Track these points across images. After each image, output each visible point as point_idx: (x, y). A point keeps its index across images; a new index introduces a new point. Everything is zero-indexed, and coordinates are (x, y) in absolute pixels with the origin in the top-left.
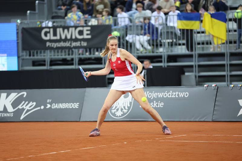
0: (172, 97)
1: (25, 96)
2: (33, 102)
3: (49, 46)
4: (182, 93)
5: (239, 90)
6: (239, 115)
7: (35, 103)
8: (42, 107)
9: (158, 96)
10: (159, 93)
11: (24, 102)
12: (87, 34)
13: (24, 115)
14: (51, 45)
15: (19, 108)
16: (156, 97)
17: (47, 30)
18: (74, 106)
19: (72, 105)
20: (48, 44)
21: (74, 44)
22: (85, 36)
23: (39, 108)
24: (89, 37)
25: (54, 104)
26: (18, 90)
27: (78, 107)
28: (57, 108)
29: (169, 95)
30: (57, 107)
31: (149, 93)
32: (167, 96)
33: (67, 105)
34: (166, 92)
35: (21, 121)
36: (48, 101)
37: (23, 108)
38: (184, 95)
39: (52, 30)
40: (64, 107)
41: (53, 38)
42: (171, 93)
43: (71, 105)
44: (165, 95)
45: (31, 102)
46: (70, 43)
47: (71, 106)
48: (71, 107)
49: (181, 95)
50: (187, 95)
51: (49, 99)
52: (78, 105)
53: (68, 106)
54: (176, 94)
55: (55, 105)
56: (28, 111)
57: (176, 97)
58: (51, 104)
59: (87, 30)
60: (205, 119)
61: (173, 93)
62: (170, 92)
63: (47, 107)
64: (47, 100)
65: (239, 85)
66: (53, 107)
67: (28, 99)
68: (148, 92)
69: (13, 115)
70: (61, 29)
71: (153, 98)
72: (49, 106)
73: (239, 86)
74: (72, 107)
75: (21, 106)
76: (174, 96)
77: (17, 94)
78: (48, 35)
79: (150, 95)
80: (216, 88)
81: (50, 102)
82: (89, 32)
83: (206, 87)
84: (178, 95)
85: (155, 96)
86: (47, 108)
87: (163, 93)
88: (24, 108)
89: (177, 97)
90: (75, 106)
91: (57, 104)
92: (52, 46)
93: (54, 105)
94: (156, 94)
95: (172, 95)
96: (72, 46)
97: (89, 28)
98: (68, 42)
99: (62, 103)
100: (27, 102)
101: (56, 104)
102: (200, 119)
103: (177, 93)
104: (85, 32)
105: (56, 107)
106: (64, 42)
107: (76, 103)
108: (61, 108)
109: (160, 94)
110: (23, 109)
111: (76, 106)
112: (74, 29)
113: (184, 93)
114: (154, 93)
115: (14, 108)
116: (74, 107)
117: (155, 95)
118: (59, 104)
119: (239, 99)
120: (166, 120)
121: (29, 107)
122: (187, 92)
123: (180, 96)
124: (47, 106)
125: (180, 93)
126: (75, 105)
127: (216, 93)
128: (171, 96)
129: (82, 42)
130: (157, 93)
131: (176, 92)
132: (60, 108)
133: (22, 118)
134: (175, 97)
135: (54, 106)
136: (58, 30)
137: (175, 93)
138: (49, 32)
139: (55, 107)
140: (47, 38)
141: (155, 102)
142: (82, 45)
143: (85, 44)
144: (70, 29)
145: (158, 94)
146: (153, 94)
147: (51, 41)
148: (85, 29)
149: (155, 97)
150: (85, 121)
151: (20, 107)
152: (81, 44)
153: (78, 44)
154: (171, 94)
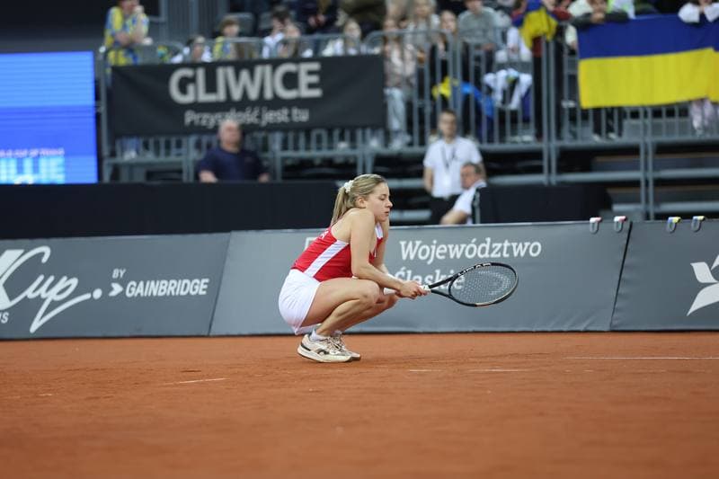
0: (490, 258)
1: (44, 260)
2: (69, 278)
3: (192, 122)
4: (521, 245)
5: (697, 231)
6: (694, 312)
7: (74, 282)
8: (98, 294)
9: (447, 254)
10: (451, 247)
11: (41, 278)
12: (311, 86)
13: (42, 317)
14: (201, 119)
15: (26, 297)
16: (443, 257)
17: (188, 72)
18: (194, 290)
19: (186, 285)
20: (190, 117)
21: (269, 117)
22: (305, 92)
23: (87, 296)
24: (316, 93)
25: (134, 283)
26: (27, 242)
27: (204, 293)
28: (142, 295)
29: (483, 251)
30: (142, 291)
31: (421, 245)
32: (477, 254)
33: (173, 285)
34: (474, 240)
35: (31, 336)
36: (116, 273)
37: (39, 296)
38: (528, 250)
39: (201, 73)
40: (162, 291)
41: (204, 97)
42: (488, 244)
43: (183, 285)
44: (471, 251)
45: (65, 278)
46: (256, 112)
47: (185, 289)
48: (183, 293)
49: (520, 250)
50: (535, 249)
51: (119, 268)
52: (206, 287)
53: (175, 290)
54: (502, 247)
55: (137, 287)
56: (54, 305)
57: (502, 255)
58: (123, 282)
59: (311, 73)
60: (588, 326)
61: (494, 245)
62: (486, 242)
63: (113, 294)
64: (112, 271)
65: (695, 218)
66: (130, 292)
67: (56, 269)
68: (418, 243)
69: (9, 317)
70: (230, 71)
71: (434, 261)
72: (117, 289)
73: (696, 220)
74: (187, 291)
75: (34, 291)
76: (497, 253)
77: (21, 252)
78: (191, 88)
79: (424, 252)
80: (627, 226)
81: (121, 275)
82: (314, 79)
83: (593, 224)
84: (510, 250)
85: (441, 254)
86: (112, 297)
87: (463, 246)
88: (43, 296)
89: (505, 255)
90: (197, 287)
91: (141, 284)
92: (204, 123)
93: (132, 286)
94: (443, 249)
95: (490, 252)
96: (264, 123)
97: (315, 66)
98: (252, 111)
99: (156, 278)
100: (51, 279)
101: (138, 284)
102: (574, 325)
103: (506, 244)
104: (304, 79)
105: (138, 291)
106: (238, 110)
107: (200, 280)
108: (155, 294)
109: (453, 249)
110: (40, 300)
111: (199, 287)
112: (268, 69)
113: (527, 244)
114: (437, 245)
115: (11, 298)
116: (193, 293)
117: (438, 251)
118: (148, 284)
119: (694, 262)
120: (471, 330)
121: (55, 293)
122: (539, 241)
123: (516, 254)
124: (111, 289)
125: (514, 245)
126: (196, 284)
127: (625, 242)
128: (486, 255)
129: (295, 111)
130: (446, 244)
131: (503, 242)
132: (150, 294)
133: (34, 327)
134: (499, 255)
135: (133, 289)
136: (220, 72)
137: (499, 245)
138: (193, 80)
139: (135, 293)
140: (188, 99)
141: (438, 272)
142: (295, 119)
143: (302, 116)
144: (259, 70)
145: (448, 249)
146: (433, 247)
147: (198, 107)
148: (304, 67)
149: (439, 257)
150: (224, 333)
151: (30, 293)
152: (290, 115)
153: (281, 116)
154: (487, 246)
